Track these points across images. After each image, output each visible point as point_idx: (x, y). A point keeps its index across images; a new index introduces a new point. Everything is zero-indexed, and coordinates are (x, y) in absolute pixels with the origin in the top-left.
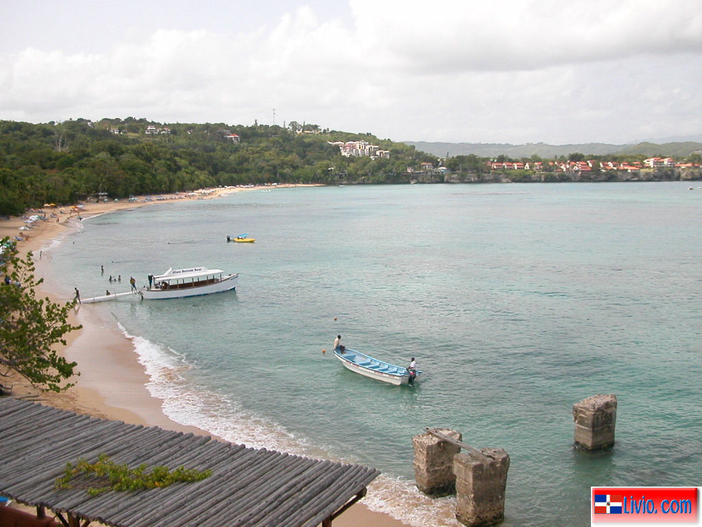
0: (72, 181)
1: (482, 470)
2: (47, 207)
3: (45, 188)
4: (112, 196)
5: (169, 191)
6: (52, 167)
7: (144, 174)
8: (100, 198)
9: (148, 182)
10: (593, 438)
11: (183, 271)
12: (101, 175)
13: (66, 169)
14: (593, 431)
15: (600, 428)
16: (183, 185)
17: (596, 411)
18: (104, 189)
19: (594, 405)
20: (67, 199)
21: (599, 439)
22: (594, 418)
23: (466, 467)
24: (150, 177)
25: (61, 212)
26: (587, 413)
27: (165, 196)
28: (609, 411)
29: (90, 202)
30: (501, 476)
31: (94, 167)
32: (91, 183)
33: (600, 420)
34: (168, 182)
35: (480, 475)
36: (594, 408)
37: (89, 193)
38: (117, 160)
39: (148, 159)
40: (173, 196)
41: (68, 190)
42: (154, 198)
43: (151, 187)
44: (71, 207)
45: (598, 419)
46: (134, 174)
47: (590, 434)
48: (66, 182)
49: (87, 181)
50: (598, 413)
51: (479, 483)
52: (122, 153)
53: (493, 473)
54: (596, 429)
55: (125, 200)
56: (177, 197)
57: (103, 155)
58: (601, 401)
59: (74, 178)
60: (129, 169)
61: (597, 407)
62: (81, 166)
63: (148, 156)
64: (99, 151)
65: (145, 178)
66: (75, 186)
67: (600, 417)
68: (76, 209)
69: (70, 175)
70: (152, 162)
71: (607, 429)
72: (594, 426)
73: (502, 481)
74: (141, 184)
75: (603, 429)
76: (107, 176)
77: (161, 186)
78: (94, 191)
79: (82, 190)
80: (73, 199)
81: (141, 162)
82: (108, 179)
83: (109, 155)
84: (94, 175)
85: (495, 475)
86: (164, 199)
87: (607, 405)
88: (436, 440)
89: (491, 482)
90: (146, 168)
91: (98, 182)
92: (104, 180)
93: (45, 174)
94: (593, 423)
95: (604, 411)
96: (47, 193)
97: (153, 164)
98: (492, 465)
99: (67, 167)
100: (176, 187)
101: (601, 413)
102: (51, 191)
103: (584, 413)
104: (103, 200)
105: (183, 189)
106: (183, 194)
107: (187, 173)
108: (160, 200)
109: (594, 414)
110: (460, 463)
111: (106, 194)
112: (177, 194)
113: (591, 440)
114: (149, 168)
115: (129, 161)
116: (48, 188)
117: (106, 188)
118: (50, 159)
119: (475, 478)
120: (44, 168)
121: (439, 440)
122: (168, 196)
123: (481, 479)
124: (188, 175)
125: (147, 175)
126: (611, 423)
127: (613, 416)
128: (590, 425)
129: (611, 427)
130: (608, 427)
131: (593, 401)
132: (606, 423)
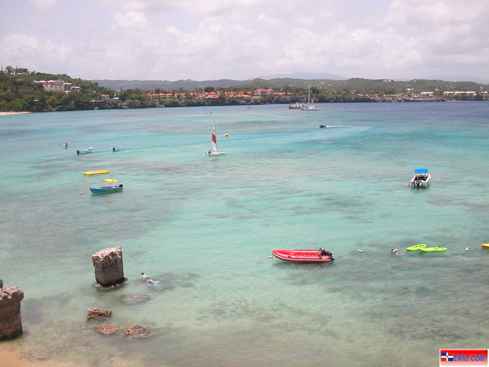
10: (104, 276)
14: (103, 272)
15: (109, 269)
21: (109, 276)
22: (103, 263)
26: (100, 260)
28: (114, 258)
30: (13, 304)
33: (108, 264)
47: (103, 274)
50: (106, 260)
53: (6, 303)
54: (105, 270)
58: (108, 252)
61: (104, 256)
67: (107, 262)
71: (114, 270)
72: (104, 268)
75: (111, 270)
85: (9, 304)
87: (113, 254)
94: (103, 266)
95: (110, 258)
98: (5, 297)
101: (108, 259)
103: (98, 260)
109: (104, 261)
126: (117, 265)
127: (119, 261)
128: (101, 268)
129: (117, 268)
130: (115, 268)
131: (103, 252)
132: (112, 265)
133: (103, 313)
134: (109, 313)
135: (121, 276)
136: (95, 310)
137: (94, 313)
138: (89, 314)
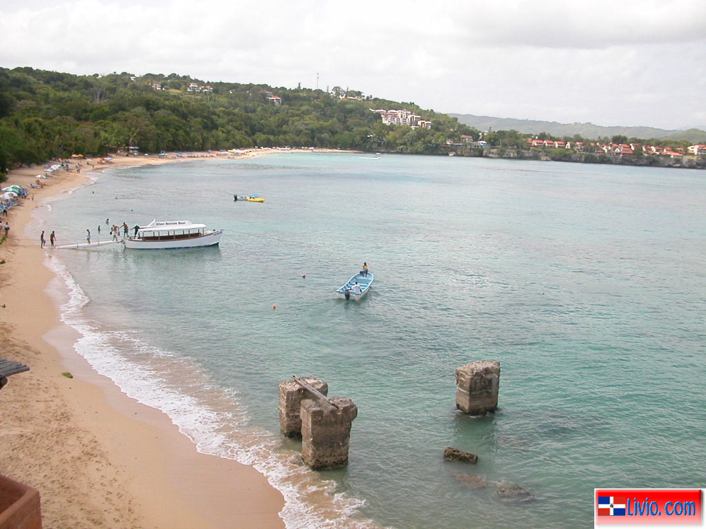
0: (103, 134)
1: (322, 417)
2: (75, 157)
3: (74, 139)
4: (143, 150)
5: (202, 149)
6: (86, 119)
7: (177, 130)
8: (131, 151)
9: (180, 138)
10: (470, 401)
11: (167, 224)
12: (133, 129)
13: (100, 121)
14: (470, 395)
15: (478, 393)
16: (217, 143)
17: (474, 376)
18: (135, 143)
19: (472, 370)
20: (96, 151)
21: (477, 403)
22: (471, 382)
23: (308, 412)
24: (184, 134)
25: (88, 163)
26: (467, 377)
27: (196, 154)
28: (489, 377)
29: (120, 155)
30: (342, 423)
31: (126, 121)
32: (122, 137)
33: (478, 385)
34: (201, 140)
35: (320, 421)
36: (473, 373)
37: (119, 146)
38: (151, 115)
39: (184, 116)
40: (205, 154)
41: (98, 142)
42: (185, 154)
43: (183, 144)
44: (98, 159)
45: (476, 383)
46: (168, 130)
47: (468, 398)
48: (96, 135)
49: (119, 134)
50: (476, 378)
51: (318, 428)
52: (159, 108)
53: (333, 420)
54: (473, 393)
55: (156, 156)
56: (208, 155)
57: (139, 110)
58: (480, 367)
59: (106, 131)
60: (164, 125)
61: (475, 372)
62: (114, 120)
63: (183, 112)
64: (135, 105)
65: (178, 135)
66: (106, 139)
67: (478, 381)
68: (103, 162)
69: (102, 128)
70: (189, 119)
71: (486, 394)
72: (471, 390)
73: (343, 429)
74: (173, 140)
75: (481, 394)
76: (138, 131)
77: (194, 143)
78: (124, 145)
79: (112, 143)
80: (102, 151)
81: (177, 118)
82: (139, 133)
83: (145, 110)
84: (126, 129)
85: (336, 422)
86: (194, 157)
87: (487, 371)
88: (297, 387)
89: (332, 429)
90: (180, 125)
91: (129, 136)
92: (135, 134)
93: (78, 125)
94: (471, 387)
95: (482, 376)
96: (76, 144)
97: (189, 121)
98: (332, 412)
99: (100, 119)
100: (209, 145)
101: (480, 378)
102: (80, 141)
103: (464, 377)
104: (132, 154)
105: (216, 147)
106: (215, 153)
107: (223, 132)
108: (191, 157)
109: (472, 379)
110: (304, 408)
111: (137, 148)
112: (209, 153)
113: (468, 403)
114: (184, 125)
115: (164, 117)
116: (76, 139)
117: (136, 142)
118: (86, 111)
119: (314, 423)
120: (80, 119)
121: (301, 387)
122: (199, 154)
123: (320, 425)
124: (224, 134)
125: (181, 132)
126: (490, 389)
127: (494, 382)
128: (468, 389)
129: (491, 393)
130: (487, 392)
131: (473, 366)
132: (485, 387)
133: (466, 457)
134: (475, 458)
135: (493, 405)
136: (454, 451)
137: (453, 455)
138: (445, 455)
